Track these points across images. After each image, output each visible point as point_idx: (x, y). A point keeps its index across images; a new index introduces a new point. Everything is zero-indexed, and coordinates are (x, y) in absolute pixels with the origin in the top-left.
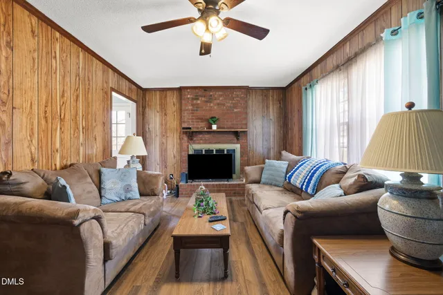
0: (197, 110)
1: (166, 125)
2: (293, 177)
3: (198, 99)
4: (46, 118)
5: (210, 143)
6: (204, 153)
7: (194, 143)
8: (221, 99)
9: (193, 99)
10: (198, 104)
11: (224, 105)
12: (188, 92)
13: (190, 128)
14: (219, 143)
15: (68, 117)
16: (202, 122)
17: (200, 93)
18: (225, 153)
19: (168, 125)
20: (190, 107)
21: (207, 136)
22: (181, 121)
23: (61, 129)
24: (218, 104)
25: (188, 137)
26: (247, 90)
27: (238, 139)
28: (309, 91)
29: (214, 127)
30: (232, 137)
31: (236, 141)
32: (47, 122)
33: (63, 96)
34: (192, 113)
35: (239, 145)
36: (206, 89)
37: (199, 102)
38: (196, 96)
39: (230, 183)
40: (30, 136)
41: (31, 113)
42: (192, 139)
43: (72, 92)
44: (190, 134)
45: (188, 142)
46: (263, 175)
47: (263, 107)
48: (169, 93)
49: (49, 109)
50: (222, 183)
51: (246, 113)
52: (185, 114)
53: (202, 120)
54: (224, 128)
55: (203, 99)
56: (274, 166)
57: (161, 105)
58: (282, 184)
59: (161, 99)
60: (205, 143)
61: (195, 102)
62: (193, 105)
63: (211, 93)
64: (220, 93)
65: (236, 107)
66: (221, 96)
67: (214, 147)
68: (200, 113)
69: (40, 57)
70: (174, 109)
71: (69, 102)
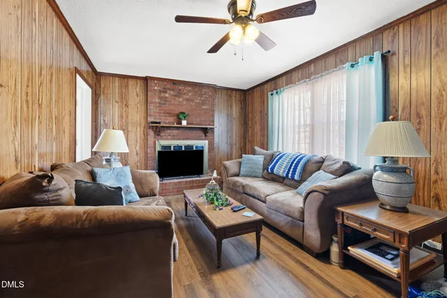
0: (165, 104)
1: (127, 117)
2: (276, 168)
3: (166, 92)
4: (27, 101)
5: (179, 139)
6: (183, 149)
7: (162, 139)
8: (190, 94)
9: (160, 91)
10: (166, 98)
11: (193, 101)
12: (156, 84)
13: (159, 123)
14: (187, 139)
15: (44, 102)
16: (169, 116)
17: (168, 86)
18: (194, 149)
19: (130, 118)
20: (157, 100)
21: (175, 132)
22: (147, 115)
23: (39, 117)
24: (187, 100)
25: (155, 132)
26: (214, 89)
27: (206, 135)
28: (276, 97)
29: (184, 123)
30: (201, 133)
31: (204, 137)
32: (28, 107)
33: (40, 74)
34: (159, 107)
35: (207, 141)
36: (174, 82)
37: (167, 95)
38: (164, 88)
39: (201, 179)
40: (14, 127)
41: (15, 94)
42: (158, 135)
43: (48, 69)
44: (158, 129)
45: (155, 138)
46: (242, 169)
47: (228, 106)
48: (131, 82)
49: (30, 90)
50: (194, 179)
51: (214, 111)
52: (151, 107)
53: (170, 114)
54: (192, 124)
55: (172, 92)
56: (251, 160)
57: (121, 94)
58: (261, 175)
59: (121, 87)
60: (173, 139)
61: (162, 95)
62: (160, 98)
63: (180, 88)
64: (189, 88)
65: (203, 104)
66: (190, 91)
67: (183, 143)
68: (167, 107)
69: (23, 17)
70: (137, 100)
71: (45, 82)
